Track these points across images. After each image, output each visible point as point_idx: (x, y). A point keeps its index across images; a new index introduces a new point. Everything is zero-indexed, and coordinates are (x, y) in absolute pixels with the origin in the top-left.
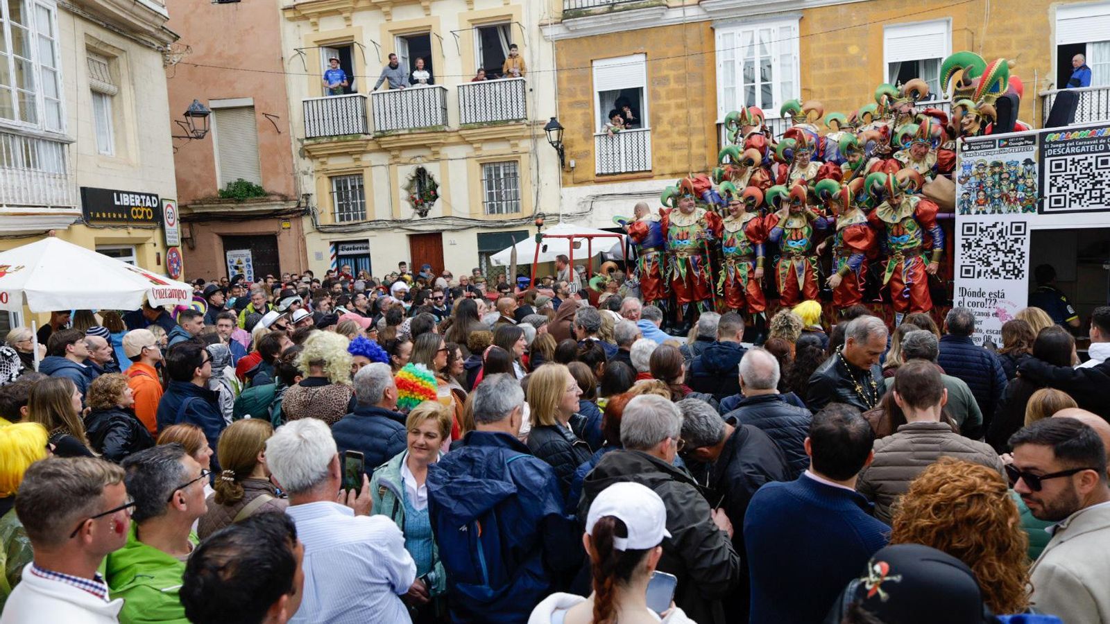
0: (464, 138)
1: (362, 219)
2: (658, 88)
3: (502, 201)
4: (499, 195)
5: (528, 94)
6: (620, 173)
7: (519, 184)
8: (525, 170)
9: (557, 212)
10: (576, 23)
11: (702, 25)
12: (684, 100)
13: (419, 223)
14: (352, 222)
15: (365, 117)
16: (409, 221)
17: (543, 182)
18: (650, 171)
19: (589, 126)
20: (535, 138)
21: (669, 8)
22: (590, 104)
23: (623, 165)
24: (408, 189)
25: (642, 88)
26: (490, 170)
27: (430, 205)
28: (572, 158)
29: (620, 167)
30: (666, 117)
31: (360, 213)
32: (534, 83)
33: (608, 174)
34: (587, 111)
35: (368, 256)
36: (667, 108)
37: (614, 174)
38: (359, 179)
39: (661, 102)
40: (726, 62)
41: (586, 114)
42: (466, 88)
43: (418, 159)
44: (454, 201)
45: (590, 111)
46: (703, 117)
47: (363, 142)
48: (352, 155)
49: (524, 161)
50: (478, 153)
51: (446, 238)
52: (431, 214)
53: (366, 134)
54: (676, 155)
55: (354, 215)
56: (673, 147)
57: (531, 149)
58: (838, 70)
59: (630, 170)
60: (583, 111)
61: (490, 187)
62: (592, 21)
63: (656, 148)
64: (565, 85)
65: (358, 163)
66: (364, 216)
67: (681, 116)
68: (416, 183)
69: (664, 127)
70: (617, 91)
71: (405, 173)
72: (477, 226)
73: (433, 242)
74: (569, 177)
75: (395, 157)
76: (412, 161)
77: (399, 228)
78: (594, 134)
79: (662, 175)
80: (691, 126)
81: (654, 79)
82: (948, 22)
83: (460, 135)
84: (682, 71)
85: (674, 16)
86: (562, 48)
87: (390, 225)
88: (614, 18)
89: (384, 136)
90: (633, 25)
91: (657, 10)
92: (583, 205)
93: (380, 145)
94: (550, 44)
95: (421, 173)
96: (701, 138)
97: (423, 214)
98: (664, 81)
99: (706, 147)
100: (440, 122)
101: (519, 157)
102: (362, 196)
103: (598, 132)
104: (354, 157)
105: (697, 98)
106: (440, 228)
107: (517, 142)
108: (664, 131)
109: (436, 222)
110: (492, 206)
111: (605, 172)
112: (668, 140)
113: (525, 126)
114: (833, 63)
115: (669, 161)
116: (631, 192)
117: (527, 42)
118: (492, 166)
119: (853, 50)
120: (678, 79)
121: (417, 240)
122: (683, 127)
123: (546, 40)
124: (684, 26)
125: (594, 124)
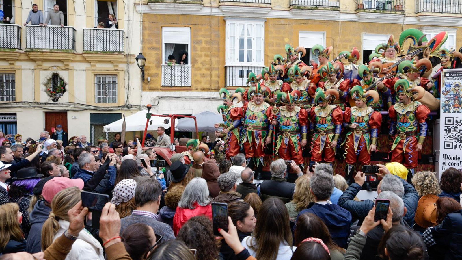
0: (86, 59)
1: (12, 100)
2: (196, 46)
3: (106, 96)
4: (105, 93)
5: (126, 39)
6: (175, 86)
7: (117, 88)
8: (121, 80)
9: (139, 104)
10: (155, 6)
11: (219, 18)
12: (209, 53)
13: (52, 105)
14: (5, 101)
15: (19, 39)
16: (46, 104)
17: (131, 88)
18: (191, 87)
19: (159, 61)
20: (128, 63)
21: (204, 6)
22: (159, 49)
23: (176, 82)
24: (46, 85)
25: (187, 45)
26: (100, 78)
27: (60, 95)
28: (149, 76)
29: (175, 83)
30: (200, 60)
31: (11, 97)
32: (129, 33)
33: (168, 86)
34: (158, 52)
35: (15, 123)
36: (201, 56)
37: (171, 86)
38: (12, 76)
39: (197, 53)
40: (231, 37)
41: (157, 54)
42: (89, 31)
43: (55, 68)
44: (77, 94)
45: (160, 53)
46: (218, 62)
47: (17, 54)
48: (8, 61)
49: (121, 75)
50: (93, 68)
51: (70, 115)
52: (61, 100)
53: (19, 49)
54: (204, 80)
55: (7, 98)
56: (203, 75)
57: (125, 69)
58: (280, 48)
59: (180, 85)
60: (156, 52)
61: (99, 87)
62: (164, 6)
63: (194, 75)
64: (146, 37)
65: (12, 66)
66: (14, 99)
67: (207, 61)
68: (51, 82)
69: (198, 65)
70: (173, 44)
71: (45, 75)
72: (90, 109)
73: (61, 117)
74: (147, 86)
75: (38, 65)
76: (50, 69)
77: (38, 107)
78: (162, 65)
79: (197, 89)
80: (212, 66)
81: (194, 41)
82: (324, 34)
83: (83, 57)
84: (209, 39)
85: (206, 11)
86: (146, 18)
87: (32, 105)
88: (176, 6)
89: (33, 52)
90: (185, 12)
91: (199, 6)
92: (154, 101)
93: (29, 57)
94: (140, 14)
95: (55, 77)
96: (217, 72)
97: (55, 100)
98: (200, 42)
99: (219, 77)
100: (71, 48)
101: (119, 73)
102: (13, 86)
103: (163, 64)
104: (9, 62)
105: (215, 53)
106: (67, 109)
107: (118, 64)
108: (199, 67)
109: (64, 105)
110: (100, 99)
111: (166, 85)
112: (200, 72)
113: (123, 56)
114: (278, 45)
115: (200, 82)
116: (180, 96)
117: (127, 11)
118: (101, 76)
119: (287, 40)
120: (206, 42)
121: (49, 115)
122: (208, 66)
123: (137, 12)
124: (211, 17)
125: (162, 60)
